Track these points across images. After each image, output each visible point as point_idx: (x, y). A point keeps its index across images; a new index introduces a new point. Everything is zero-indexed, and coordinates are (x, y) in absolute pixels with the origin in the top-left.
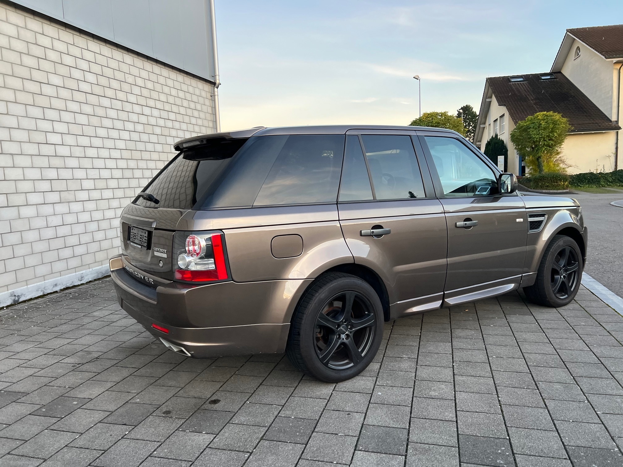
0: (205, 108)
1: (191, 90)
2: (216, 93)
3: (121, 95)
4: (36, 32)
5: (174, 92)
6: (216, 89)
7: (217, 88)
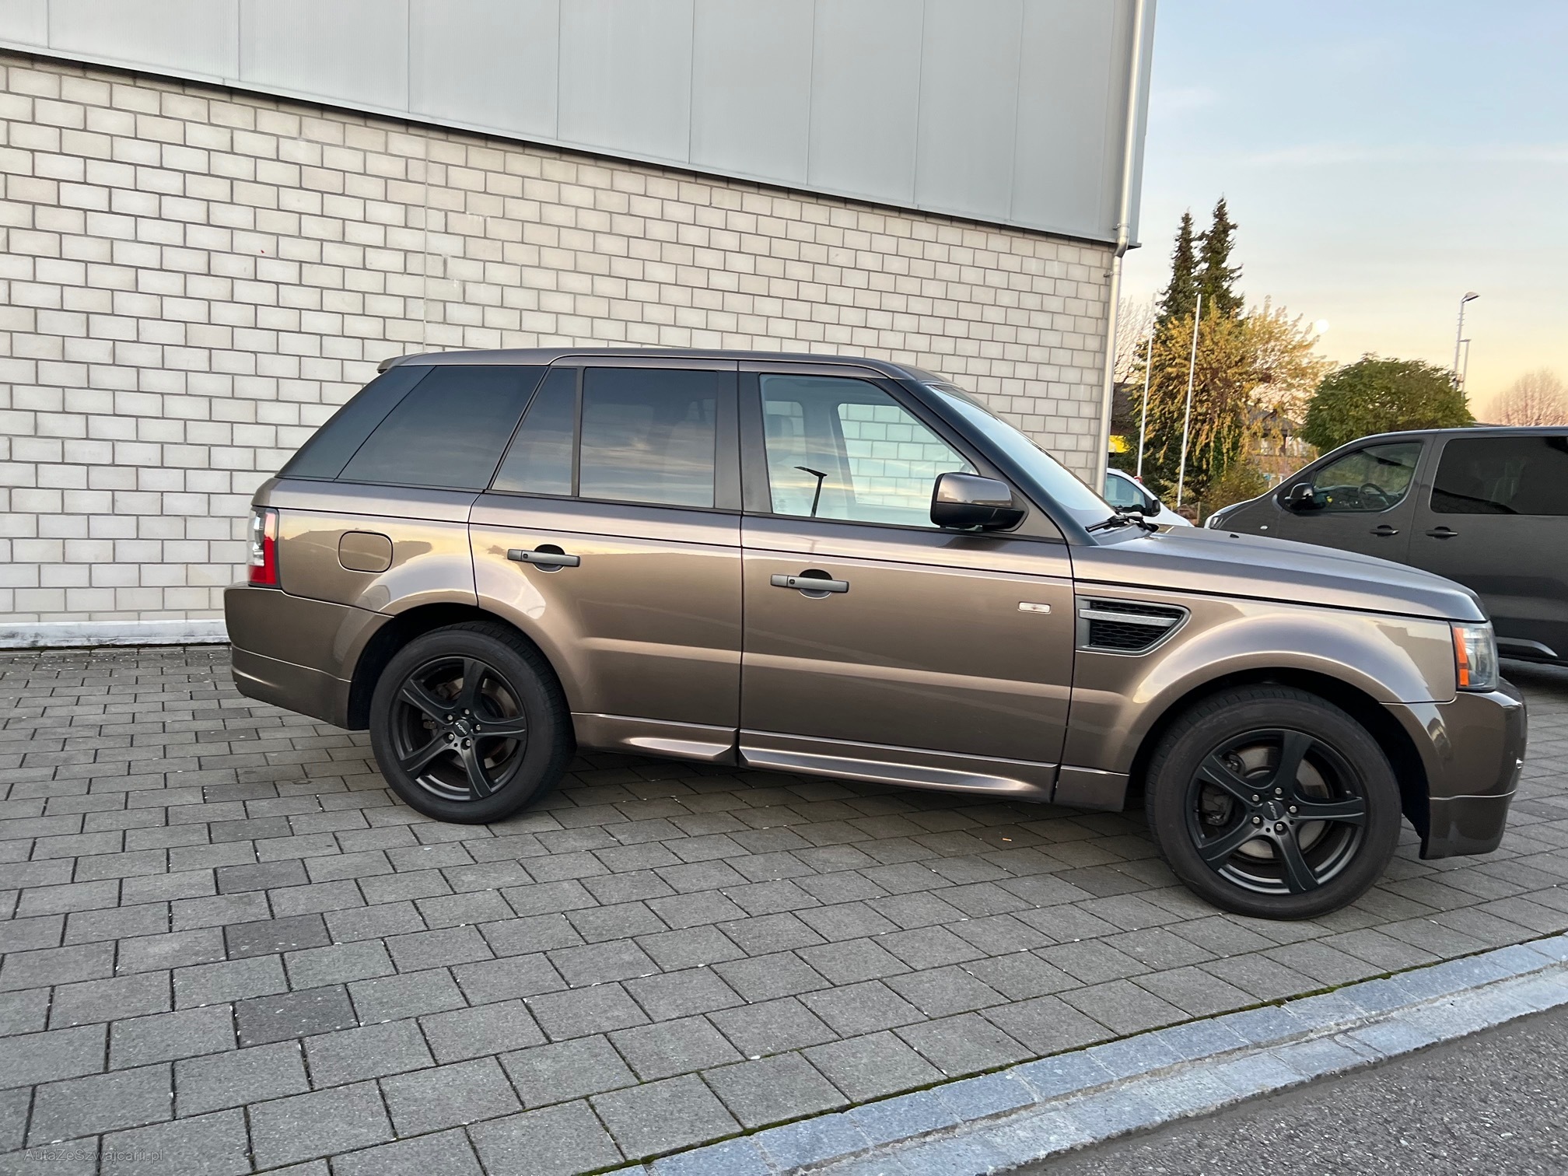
0: (1075, 306)
1: (1032, 266)
2: (1116, 269)
3: (809, 291)
4: (630, 194)
5: (970, 275)
6: (1117, 259)
7: (1121, 255)
